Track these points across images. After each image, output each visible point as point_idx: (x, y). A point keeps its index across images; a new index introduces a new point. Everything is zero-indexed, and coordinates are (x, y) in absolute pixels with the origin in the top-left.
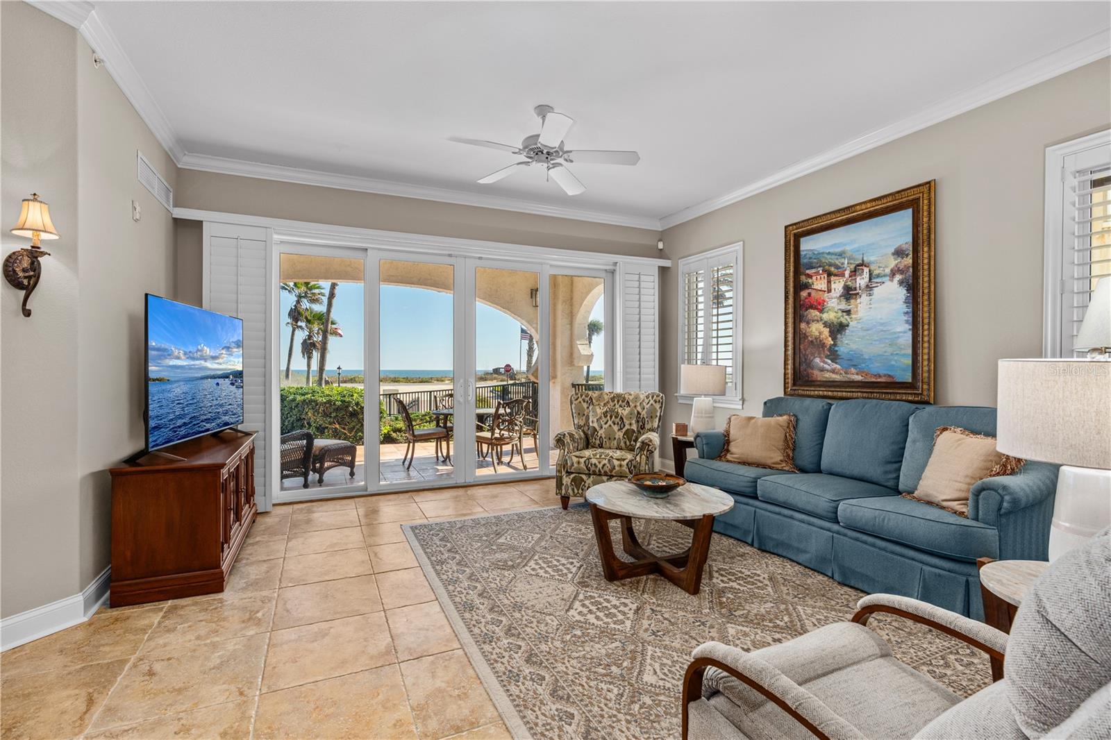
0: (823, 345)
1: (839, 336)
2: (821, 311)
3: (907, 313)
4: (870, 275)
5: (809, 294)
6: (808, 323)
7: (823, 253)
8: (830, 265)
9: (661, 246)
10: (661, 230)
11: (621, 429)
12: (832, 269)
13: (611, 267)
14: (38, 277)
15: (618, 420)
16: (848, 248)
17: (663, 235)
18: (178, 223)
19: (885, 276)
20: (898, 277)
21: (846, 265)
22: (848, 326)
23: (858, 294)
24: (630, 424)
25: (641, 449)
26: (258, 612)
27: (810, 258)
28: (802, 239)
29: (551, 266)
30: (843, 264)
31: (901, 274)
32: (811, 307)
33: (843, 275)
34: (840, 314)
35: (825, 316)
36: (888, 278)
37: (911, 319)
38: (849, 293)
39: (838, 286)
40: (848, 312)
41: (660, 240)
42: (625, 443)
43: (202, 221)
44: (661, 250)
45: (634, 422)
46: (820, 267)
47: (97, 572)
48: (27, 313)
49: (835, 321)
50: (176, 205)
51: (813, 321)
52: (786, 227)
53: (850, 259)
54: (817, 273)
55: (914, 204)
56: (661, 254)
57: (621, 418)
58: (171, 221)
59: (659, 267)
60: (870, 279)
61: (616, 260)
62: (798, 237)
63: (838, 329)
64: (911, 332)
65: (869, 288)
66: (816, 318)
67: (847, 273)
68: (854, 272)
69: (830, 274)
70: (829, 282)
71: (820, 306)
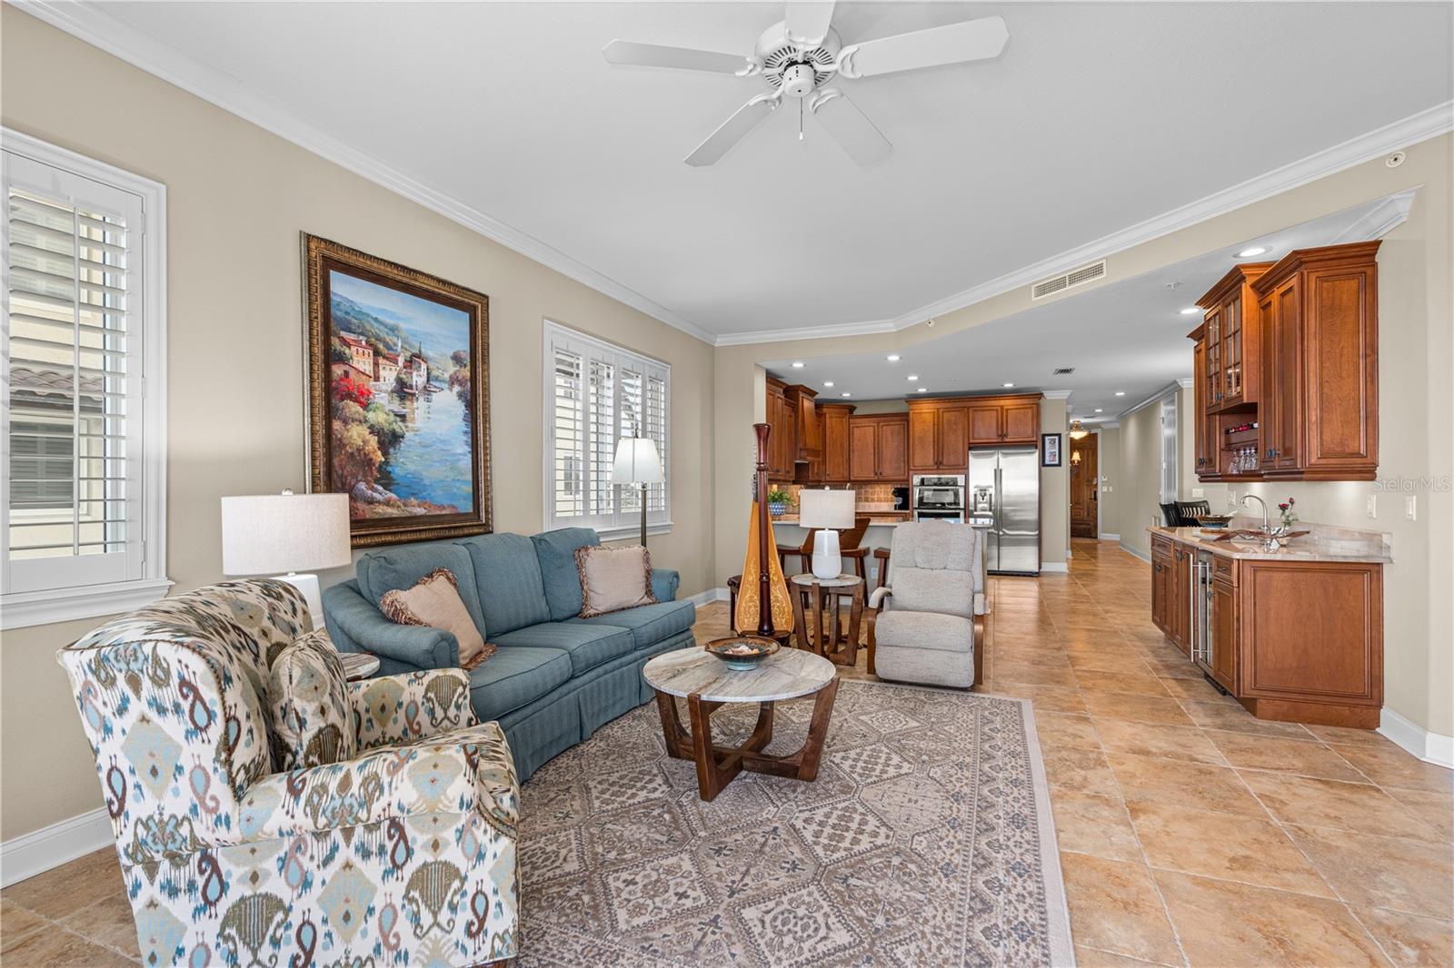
0: (370, 462)
1: (391, 450)
2: (365, 406)
3: (466, 433)
4: (428, 374)
5: (346, 373)
6: (345, 422)
7: (368, 315)
8: (378, 339)
12: (381, 346)
16: (403, 325)
19: (444, 381)
20: (457, 388)
21: (399, 349)
22: (403, 437)
23: (413, 395)
27: (347, 313)
28: (333, 273)
30: (395, 345)
31: (461, 385)
32: (349, 396)
33: (396, 362)
34: (392, 417)
35: (371, 415)
36: (445, 386)
37: (470, 440)
38: (403, 391)
39: (389, 375)
40: (403, 417)
46: (362, 334)
49: (386, 427)
51: (353, 420)
52: (307, 236)
53: (404, 341)
54: (358, 343)
60: (428, 380)
62: (326, 265)
63: (389, 440)
64: (470, 456)
65: (427, 391)
66: (357, 416)
67: (401, 360)
68: (410, 363)
69: (377, 353)
70: (376, 364)
71: (363, 398)
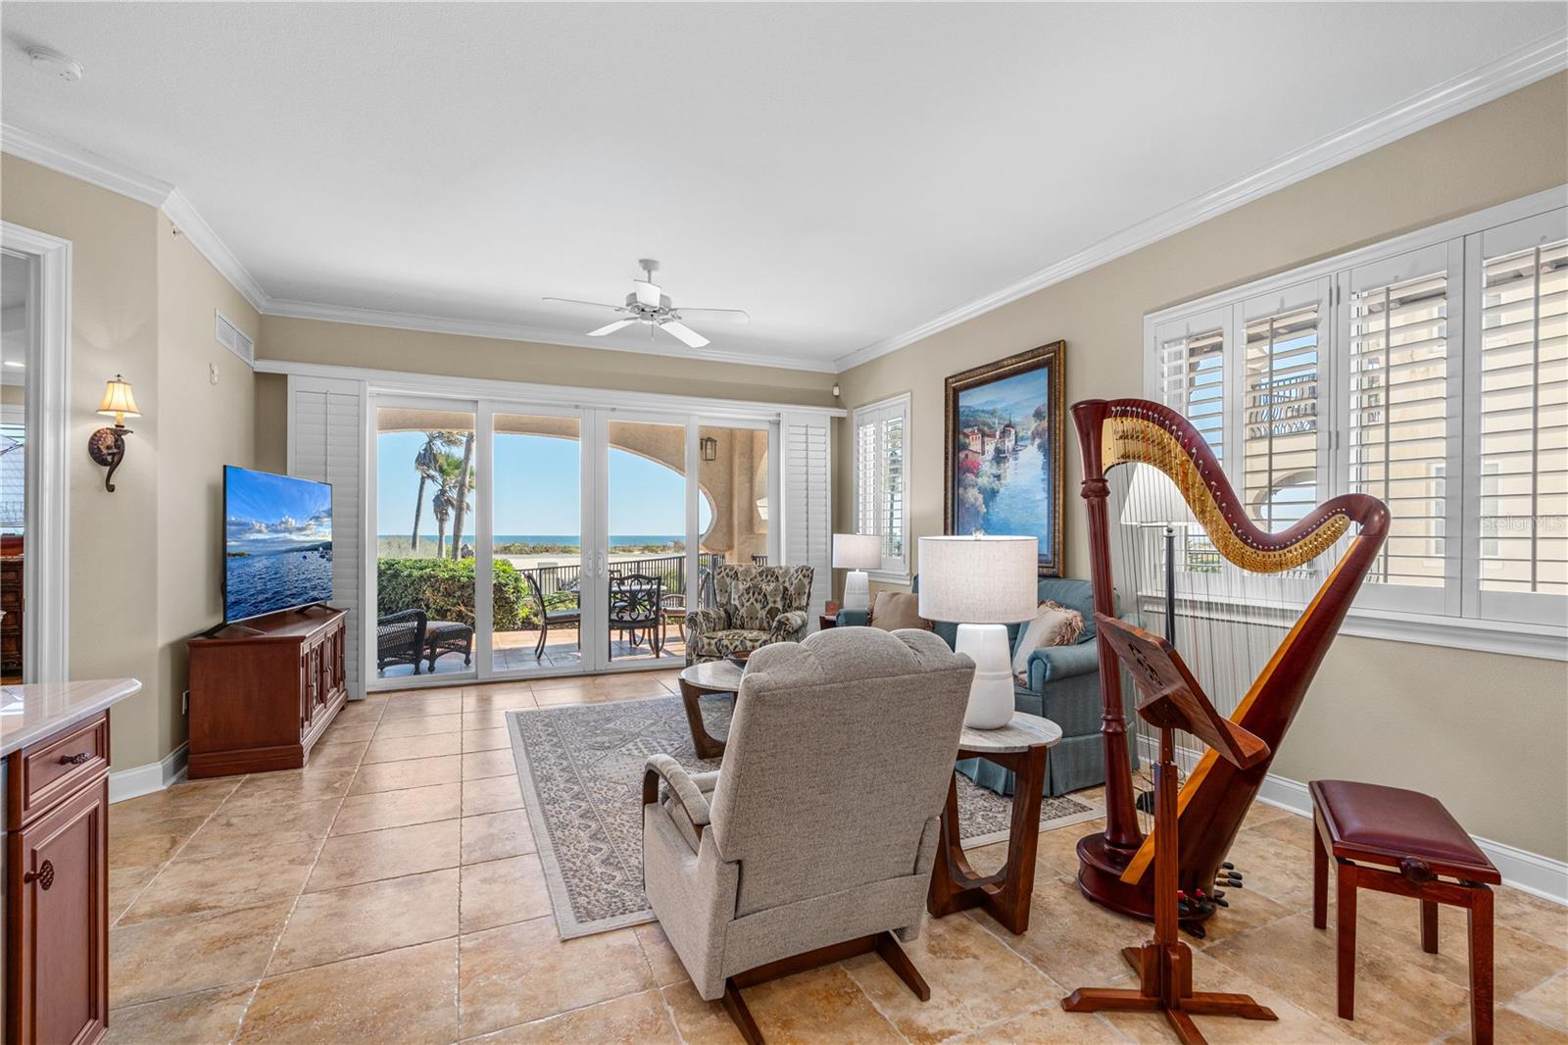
0: (979, 513)
1: (991, 504)
2: (977, 475)
3: (1043, 480)
4: (1016, 437)
5: (967, 456)
6: (965, 488)
7: (978, 411)
8: (985, 424)
9: (836, 392)
10: (836, 372)
11: (764, 607)
12: (986, 429)
13: (775, 418)
14: (121, 454)
15: (761, 597)
16: (999, 406)
17: (840, 379)
18: (260, 377)
19: (1027, 439)
20: (1038, 441)
21: (996, 426)
22: (998, 492)
23: (1006, 457)
24: (775, 602)
25: (778, 629)
26: (336, 782)
27: (967, 416)
28: (961, 394)
29: (701, 417)
30: (994, 424)
31: (1040, 438)
32: (973, 472)
33: (994, 436)
34: (992, 479)
35: (980, 480)
36: (1029, 442)
37: (1046, 487)
38: (1000, 457)
39: (990, 448)
40: (998, 477)
41: (836, 385)
42: (768, 622)
43: (286, 375)
44: (837, 397)
45: (778, 599)
46: (975, 426)
47: (174, 746)
48: (111, 489)
49: (988, 487)
50: (257, 358)
51: (970, 486)
52: (946, 380)
53: (1000, 419)
54: (973, 432)
55: (1047, 363)
56: (837, 402)
57: (765, 595)
58: (251, 377)
59: (832, 418)
60: (1016, 442)
61: (778, 411)
62: (956, 391)
63: (991, 495)
64: (1046, 501)
65: (1015, 451)
66: (971, 483)
67: (998, 433)
68: (1003, 433)
69: (984, 435)
70: (983, 443)
71: (974, 470)
